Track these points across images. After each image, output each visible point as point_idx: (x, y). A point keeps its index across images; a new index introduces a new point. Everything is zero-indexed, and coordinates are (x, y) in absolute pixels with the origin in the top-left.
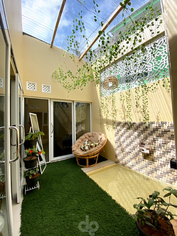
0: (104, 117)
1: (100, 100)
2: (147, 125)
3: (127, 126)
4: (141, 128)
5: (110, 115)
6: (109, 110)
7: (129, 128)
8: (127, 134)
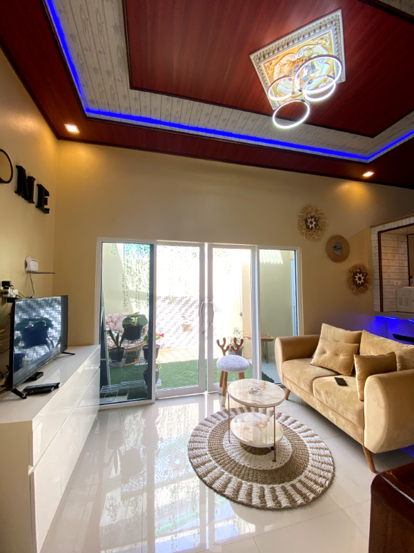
0: (131, 287)
1: (123, 262)
2: (188, 298)
3: (168, 301)
4: (183, 302)
5: (143, 286)
6: (143, 279)
7: (170, 303)
8: (168, 310)
